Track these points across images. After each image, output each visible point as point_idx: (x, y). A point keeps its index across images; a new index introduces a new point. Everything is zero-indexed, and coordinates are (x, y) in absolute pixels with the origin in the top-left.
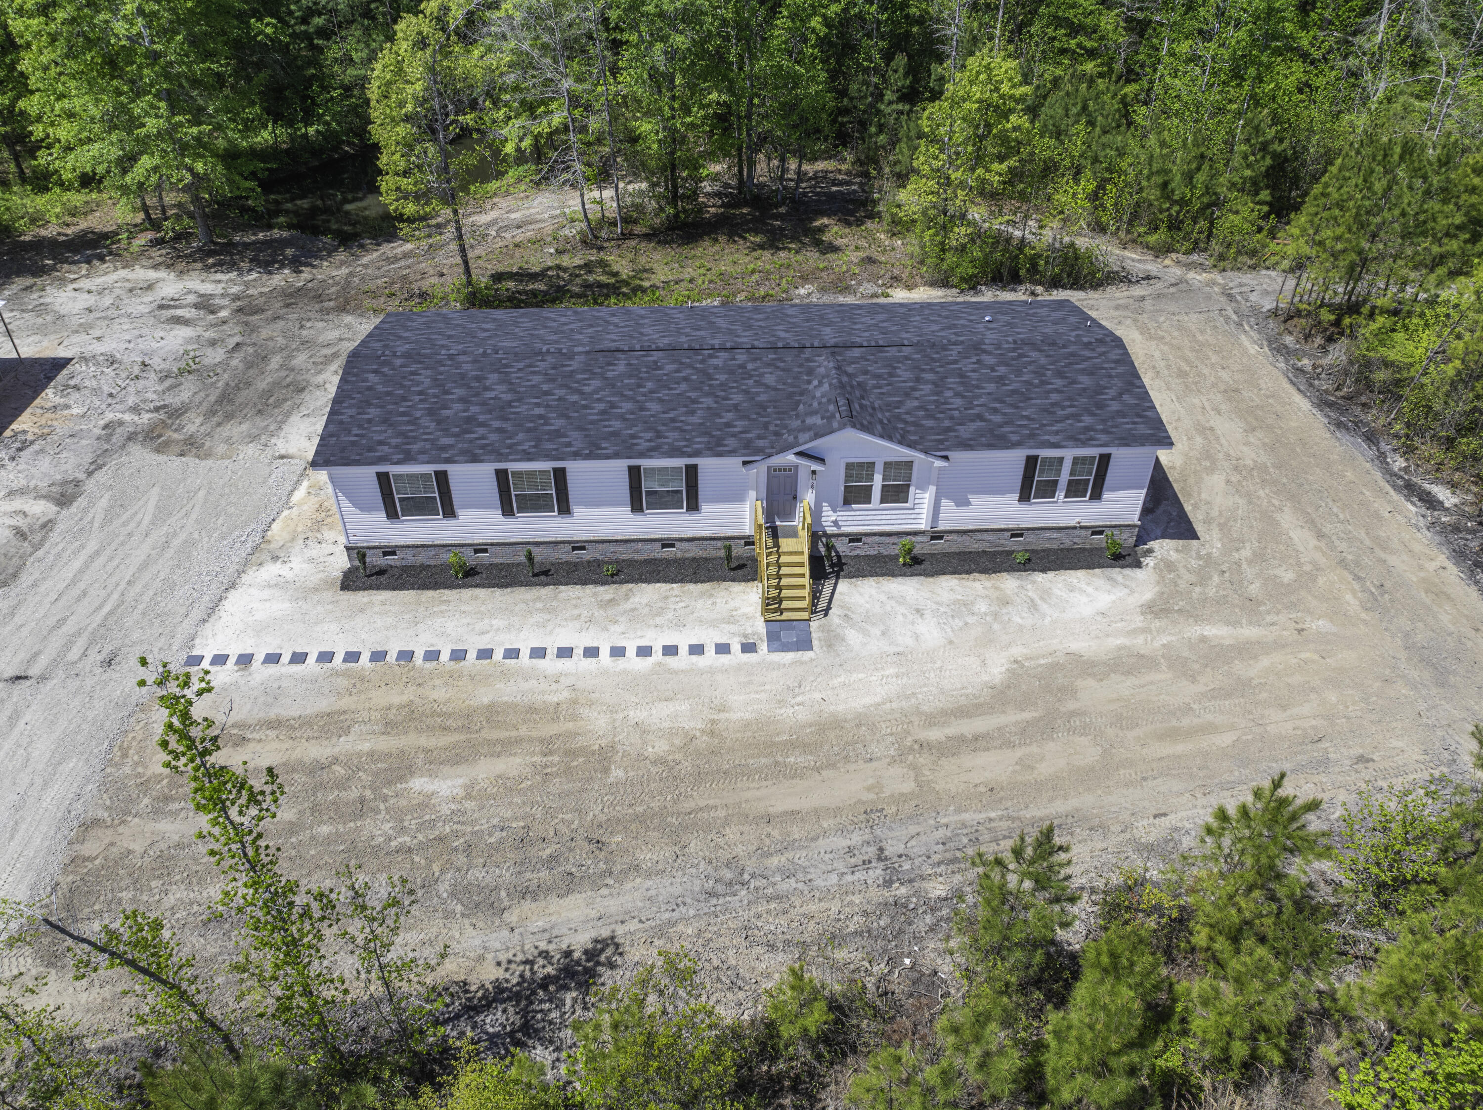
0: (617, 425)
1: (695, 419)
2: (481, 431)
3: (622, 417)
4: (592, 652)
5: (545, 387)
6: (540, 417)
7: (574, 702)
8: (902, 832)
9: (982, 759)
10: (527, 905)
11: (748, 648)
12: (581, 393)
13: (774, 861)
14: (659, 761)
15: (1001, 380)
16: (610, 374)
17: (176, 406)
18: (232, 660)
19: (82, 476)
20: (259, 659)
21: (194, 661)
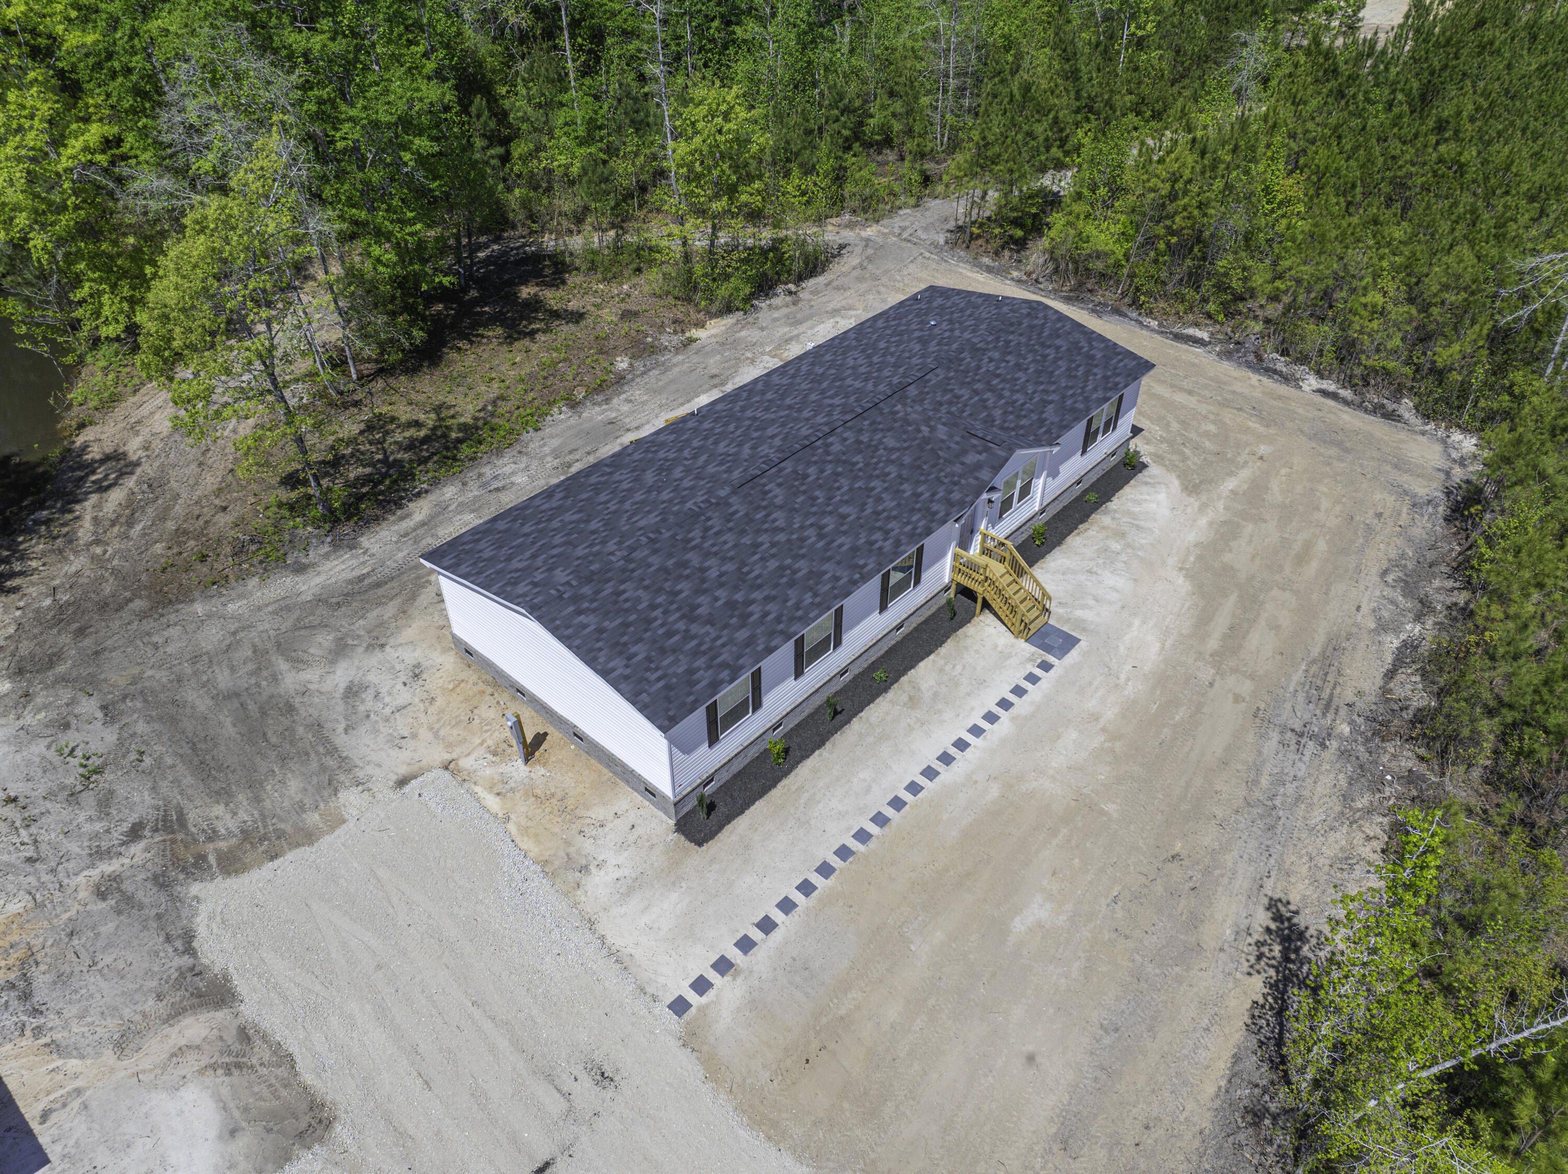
0: (844, 541)
2: (755, 609)
3: (840, 532)
4: (961, 745)
7: (1008, 786)
8: (1285, 712)
9: (1253, 638)
10: (1205, 929)
11: (1045, 666)
16: (778, 502)
17: (152, 815)
18: (713, 976)
19: (186, 961)
20: (735, 955)
21: (680, 1006)
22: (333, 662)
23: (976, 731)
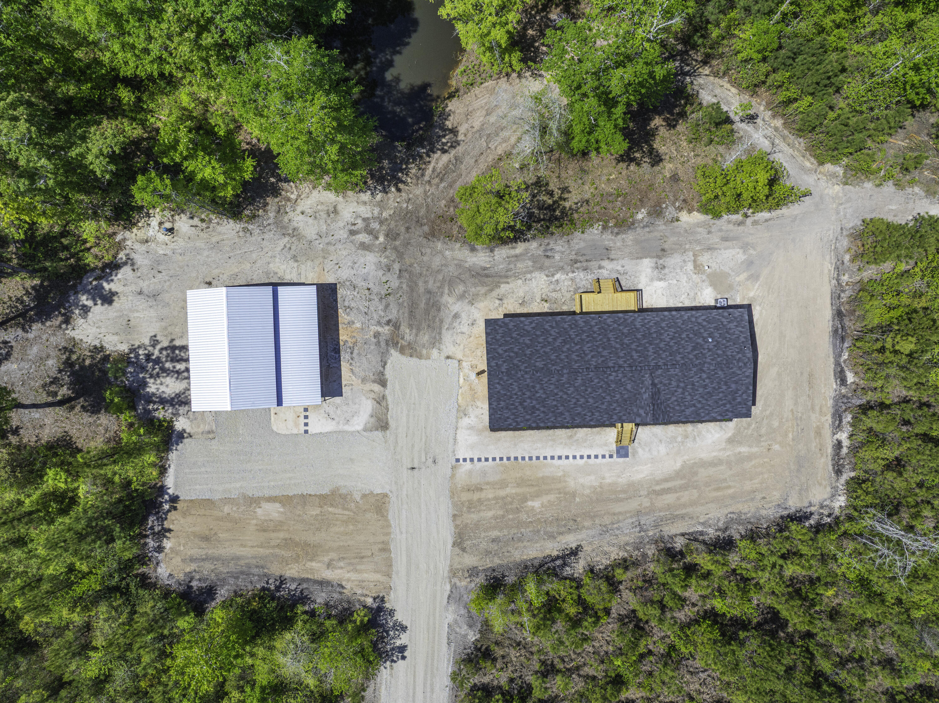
0: (580, 409)
1: (604, 407)
2: (538, 412)
3: (581, 406)
4: (567, 457)
5: (555, 391)
6: (556, 406)
7: (564, 476)
8: (645, 518)
9: (669, 496)
10: (561, 537)
11: (611, 456)
12: (566, 393)
13: (615, 526)
14: (588, 496)
15: (705, 387)
16: (576, 385)
17: (394, 320)
18: (468, 460)
19: (382, 369)
20: (476, 460)
21: (458, 460)
22: (458, 300)
23: (574, 457)
